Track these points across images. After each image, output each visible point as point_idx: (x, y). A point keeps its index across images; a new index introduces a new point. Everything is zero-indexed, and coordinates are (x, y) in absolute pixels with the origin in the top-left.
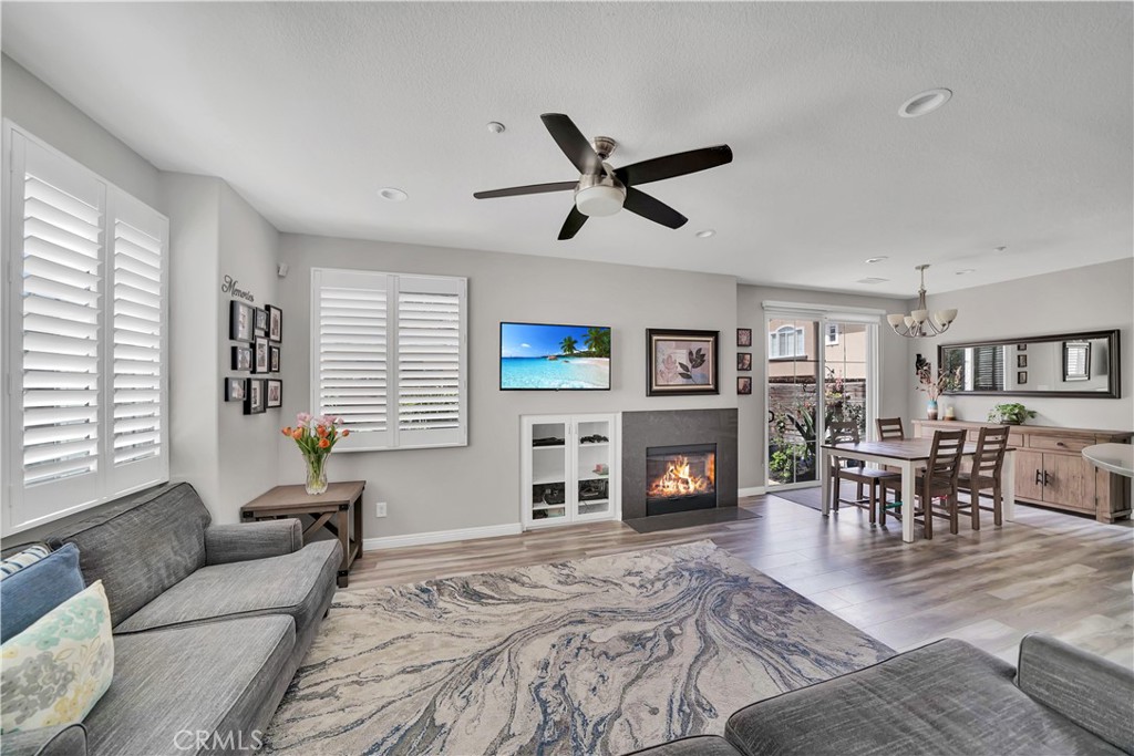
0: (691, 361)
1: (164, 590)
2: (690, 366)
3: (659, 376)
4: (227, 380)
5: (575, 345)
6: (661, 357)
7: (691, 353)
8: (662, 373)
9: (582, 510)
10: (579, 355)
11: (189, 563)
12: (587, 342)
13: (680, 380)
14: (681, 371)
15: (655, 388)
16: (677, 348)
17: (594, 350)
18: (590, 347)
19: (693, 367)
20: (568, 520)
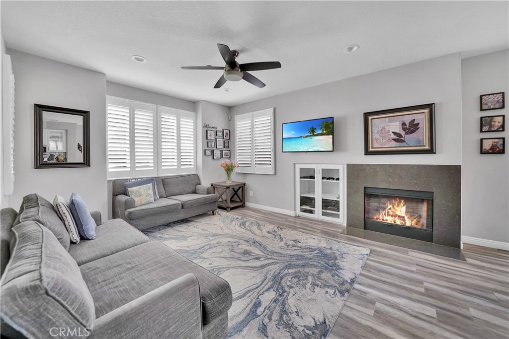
0: (404, 129)
1: (182, 194)
2: (403, 133)
3: (374, 142)
4: (205, 150)
5: (315, 131)
6: (375, 130)
7: (404, 124)
8: (377, 139)
9: (324, 214)
10: (317, 135)
11: (190, 191)
12: (321, 128)
13: (394, 144)
14: (395, 137)
15: (371, 149)
16: (390, 122)
17: (325, 132)
18: (323, 131)
19: (406, 133)
20: (317, 217)
